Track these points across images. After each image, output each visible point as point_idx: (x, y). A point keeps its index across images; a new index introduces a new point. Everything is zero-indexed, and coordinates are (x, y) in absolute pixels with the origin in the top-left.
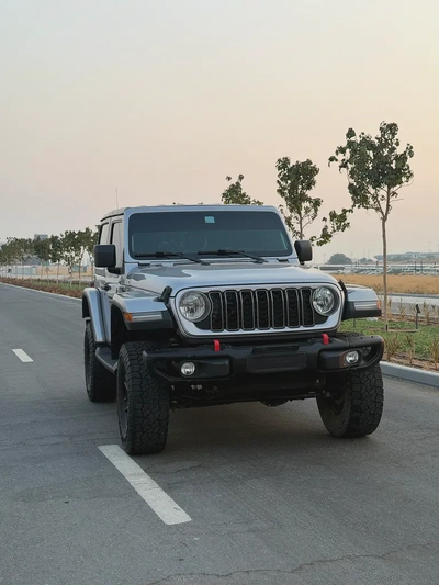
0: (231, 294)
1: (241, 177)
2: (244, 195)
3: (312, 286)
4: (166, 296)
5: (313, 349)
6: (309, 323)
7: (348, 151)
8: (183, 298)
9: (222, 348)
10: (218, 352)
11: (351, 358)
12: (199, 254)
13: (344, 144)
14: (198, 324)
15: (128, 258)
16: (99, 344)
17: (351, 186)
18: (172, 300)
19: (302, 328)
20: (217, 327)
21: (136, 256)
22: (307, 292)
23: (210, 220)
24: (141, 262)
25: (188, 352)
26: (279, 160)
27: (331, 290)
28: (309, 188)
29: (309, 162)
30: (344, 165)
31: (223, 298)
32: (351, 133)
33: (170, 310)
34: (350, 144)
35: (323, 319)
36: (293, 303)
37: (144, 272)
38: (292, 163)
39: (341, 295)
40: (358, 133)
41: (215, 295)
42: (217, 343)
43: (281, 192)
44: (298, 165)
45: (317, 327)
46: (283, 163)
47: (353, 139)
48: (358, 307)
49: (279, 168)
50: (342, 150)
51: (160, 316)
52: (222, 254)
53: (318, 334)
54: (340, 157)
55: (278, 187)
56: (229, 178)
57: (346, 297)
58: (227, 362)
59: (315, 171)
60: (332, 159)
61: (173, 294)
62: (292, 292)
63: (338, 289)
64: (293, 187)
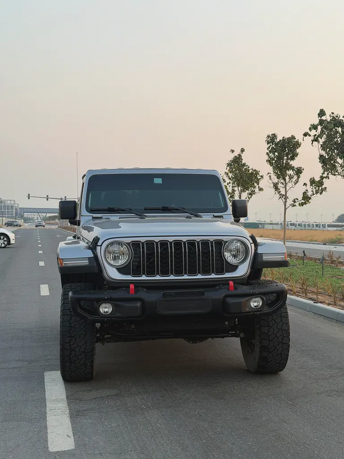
0: (150, 244)
1: (243, 150)
2: (244, 165)
3: (225, 239)
4: (94, 244)
5: (219, 294)
6: (220, 271)
7: (319, 128)
8: (107, 246)
9: (136, 292)
10: (132, 294)
11: (255, 303)
12: (146, 209)
13: (316, 121)
14: (121, 270)
15: (84, 212)
17: (321, 156)
18: (98, 248)
19: (213, 276)
20: (137, 273)
21: (91, 210)
22: (219, 244)
23: (158, 181)
24: (95, 215)
25: (106, 295)
26: (268, 136)
27: (243, 243)
28: (292, 158)
29: (293, 137)
30: (316, 140)
31: (143, 248)
32: (322, 113)
33: (96, 257)
34: (321, 122)
35: (234, 268)
38: (279, 138)
39: (252, 248)
40: (328, 113)
41: (135, 245)
42: (132, 287)
43: (270, 161)
44: (284, 140)
45: (227, 275)
46: (272, 139)
47: (324, 118)
48: (265, 258)
49: (268, 143)
50: (314, 127)
51: (86, 262)
53: (226, 281)
54: (313, 132)
55: (267, 158)
56: (233, 151)
57: (256, 250)
58: (139, 304)
59: (298, 145)
60: (305, 135)
61: (99, 243)
62: (205, 243)
63: (249, 243)
64: (280, 158)
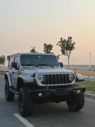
0: (50, 75)
1: (35, 47)
2: (35, 51)
3: (69, 73)
4: (34, 76)
5: (70, 89)
6: (68, 83)
7: (61, 42)
8: (38, 76)
9: (49, 89)
10: (48, 90)
12: (37, 65)
13: (60, 41)
14: (42, 83)
15: (20, 66)
16: (10, 87)
17: (61, 50)
18: (35, 77)
19: (67, 84)
20: (47, 84)
21: (22, 65)
22: (68, 75)
23: (40, 57)
24: (24, 67)
25: (40, 90)
26: (44, 44)
27: (73, 75)
28: (51, 50)
29: (51, 45)
30: (60, 46)
31: (48, 76)
32: (61, 39)
33: (35, 79)
34: (61, 41)
35: (71, 82)
36: (65, 78)
37: (24, 69)
38: (47, 45)
40: (63, 39)
41: (46, 76)
42: (47, 88)
43: (44, 51)
44: (48, 45)
45: (70, 84)
46: (45, 45)
47: (62, 40)
48: (79, 79)
49: (44, 46)
50: (60, 42)
51: (32, 81)
52: (43, 65)
54: (59, 44)
55: (44, 50)
56: (32, 48)
57: (76, 76)
58: (50, 93)
59: (52, 47)
61: (36, 75)
62: (64, 75)
63: (74, 74)
64: (47, 50)
